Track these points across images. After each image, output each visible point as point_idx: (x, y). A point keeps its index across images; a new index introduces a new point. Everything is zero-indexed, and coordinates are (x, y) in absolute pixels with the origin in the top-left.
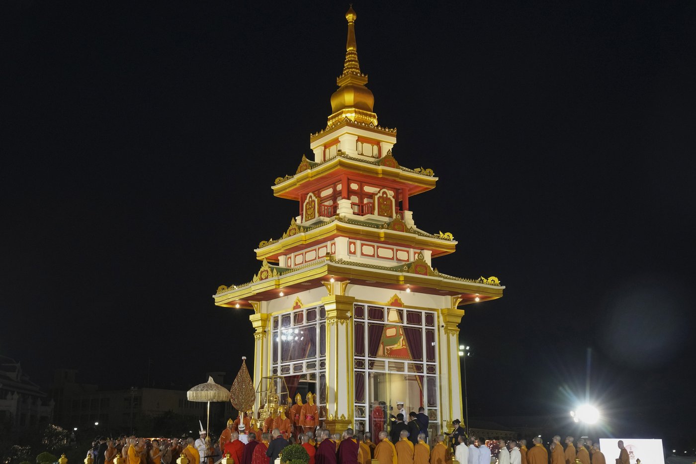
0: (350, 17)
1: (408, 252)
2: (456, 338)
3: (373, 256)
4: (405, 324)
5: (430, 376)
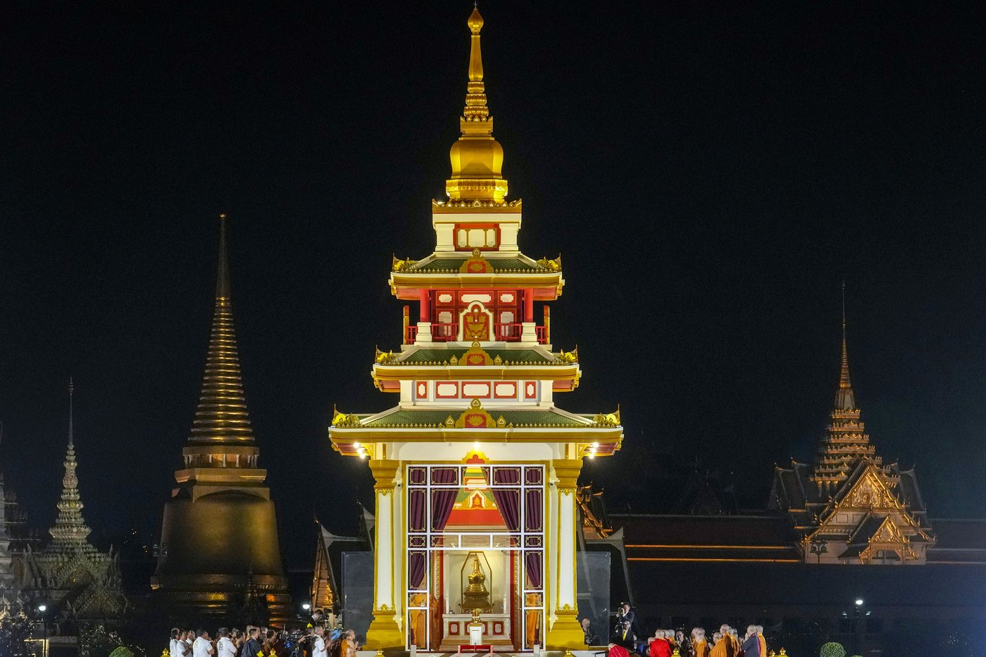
0: (475, 26)
1: (515, 384)
2: (572, 499)
3: (456, 396)
4: (491, 486)
5: (531, 551)
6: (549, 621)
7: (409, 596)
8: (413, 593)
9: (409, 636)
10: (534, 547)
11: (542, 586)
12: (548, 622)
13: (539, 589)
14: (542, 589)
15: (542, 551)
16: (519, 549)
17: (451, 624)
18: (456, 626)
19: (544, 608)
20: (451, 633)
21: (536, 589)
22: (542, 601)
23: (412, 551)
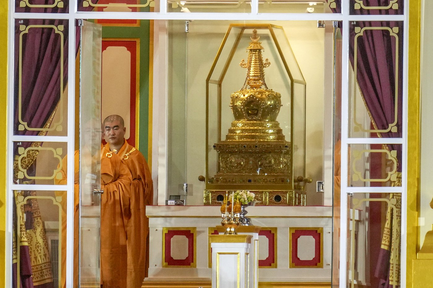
5: (370, 23)
6: (418, 228)
7: (16, 152)
8: (27, 145)
9: (14, 266)
10: (380, 12)
11: (399, 126)
12: (415, 231)
13: (389, 135)
14: (399, 134)
15: (400, 24)
16: (336, 17)
17: (171, 233)
18: (184, 239)
19: (403, 190)
20: (170, 261)
21: (384, 135)
22: (399, 169)
23: (27, 22)
